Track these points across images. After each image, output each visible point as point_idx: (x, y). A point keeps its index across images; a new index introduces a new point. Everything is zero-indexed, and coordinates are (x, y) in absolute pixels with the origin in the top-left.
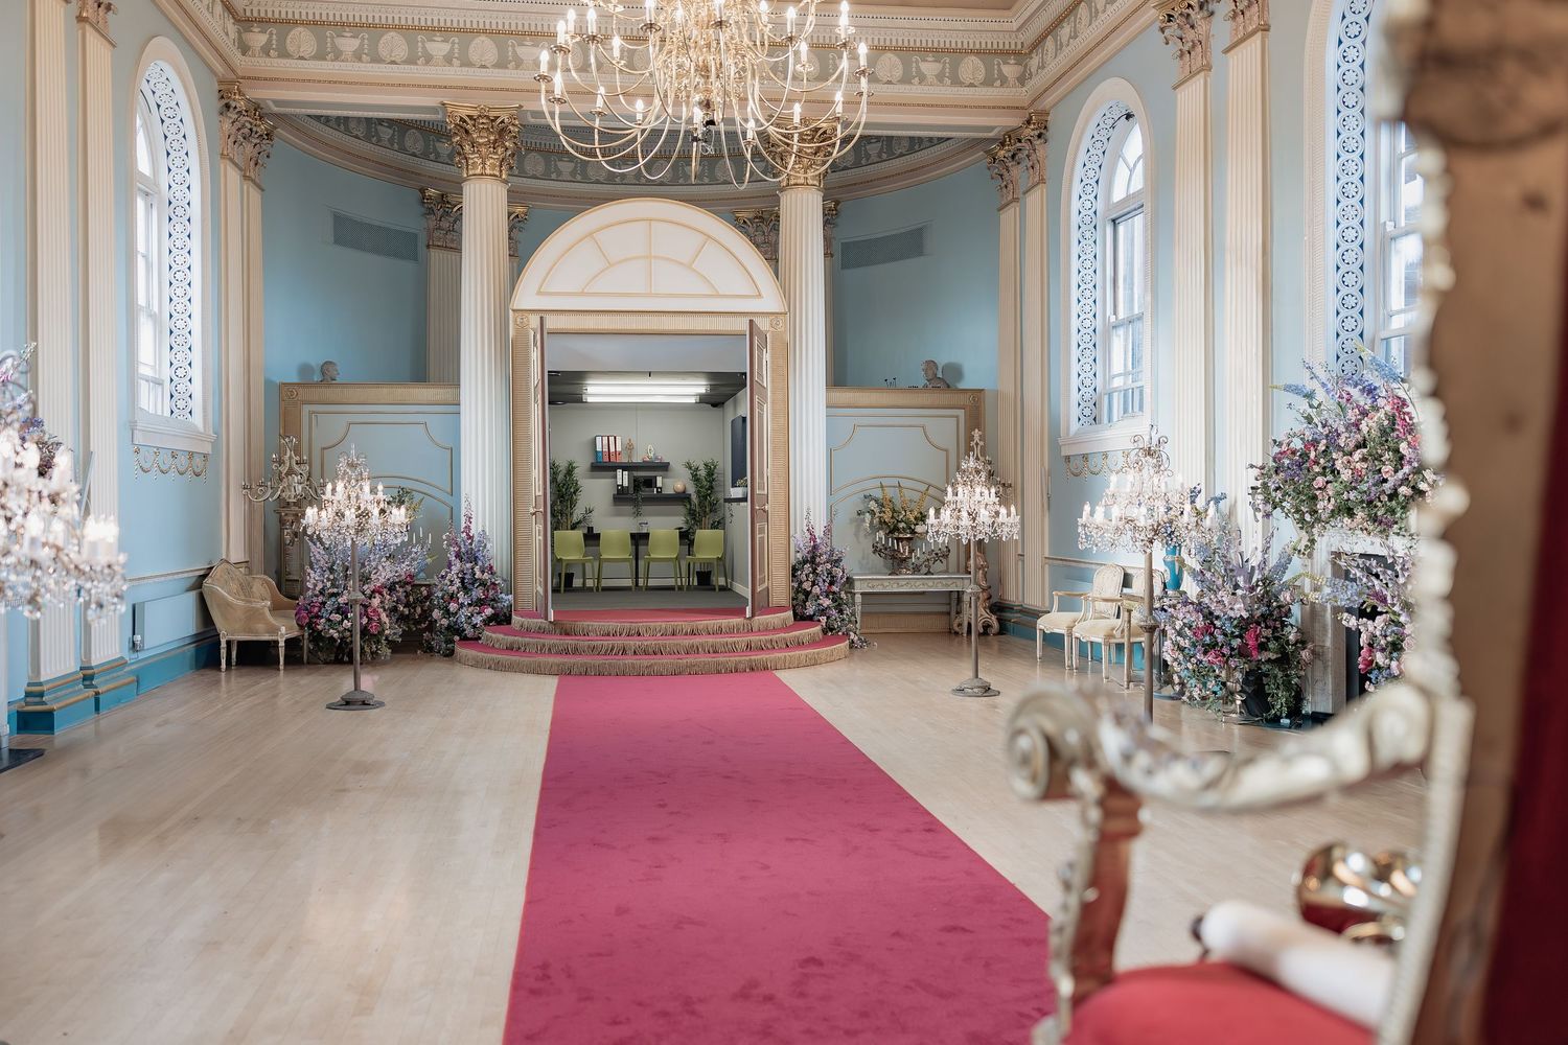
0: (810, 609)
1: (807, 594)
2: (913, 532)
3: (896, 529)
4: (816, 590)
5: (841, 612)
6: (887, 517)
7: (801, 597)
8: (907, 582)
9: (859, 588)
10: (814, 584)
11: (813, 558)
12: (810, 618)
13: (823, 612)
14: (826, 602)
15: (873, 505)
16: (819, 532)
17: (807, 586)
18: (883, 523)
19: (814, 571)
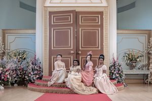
0: (114, 77)
1: (113, 73)
2: (136, 61)
3: (132, 60)
4: (115, 72)
5: (121, 78)
6: (130, 57)
7: (111, 74)
8: (135, 72)
9: (124, 73)
10: (114, 71)
11: (114, 65)
12: (114, 79)
13: (117, 77)
14: (118, 75)
15: (127, 55)
16: (116, 59)
17: (113, 71)
18: (129, 59)
19: (115, 68)
